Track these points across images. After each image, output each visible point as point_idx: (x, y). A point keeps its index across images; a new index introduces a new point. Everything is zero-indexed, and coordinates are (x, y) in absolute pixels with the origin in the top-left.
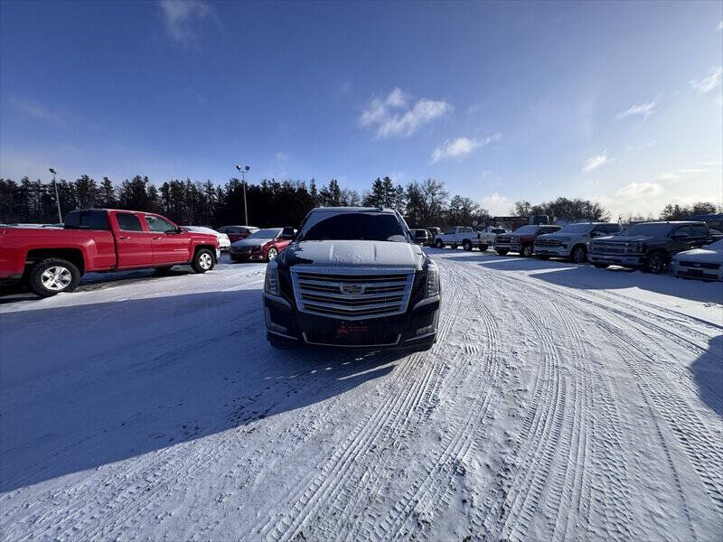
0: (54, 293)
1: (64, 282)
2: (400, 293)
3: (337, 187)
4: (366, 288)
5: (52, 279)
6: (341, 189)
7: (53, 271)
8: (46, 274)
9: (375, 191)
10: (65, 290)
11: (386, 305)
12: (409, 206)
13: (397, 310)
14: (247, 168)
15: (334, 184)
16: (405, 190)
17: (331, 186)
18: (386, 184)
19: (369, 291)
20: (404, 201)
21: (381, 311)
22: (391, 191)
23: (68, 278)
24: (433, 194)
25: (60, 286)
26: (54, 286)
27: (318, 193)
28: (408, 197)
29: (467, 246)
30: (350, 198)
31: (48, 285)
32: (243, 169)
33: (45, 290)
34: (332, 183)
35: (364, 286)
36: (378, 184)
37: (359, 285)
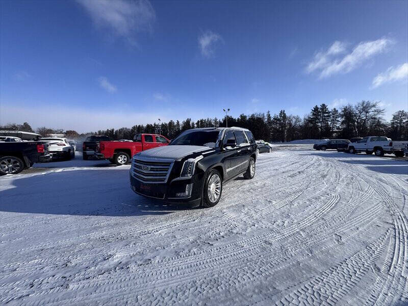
0: (121, 165)
1: (125, 161)
2: (165, 172)
3: (285, 114)
4: (151, 168)
5: (121, 159)
6: (288, 115)
7: (121, 157)
8: (119, 157)
9: (314, 114)
10: (124, 164)
11: (158, 178)
12: (343, 123)
13: (162, 181)
14: (229, 110)
15: (282, 113)
16: (340, 111)
17: (281, 114)
18: (322, 109)
19: (152, 169)
20: (339, 119)
21: (156, 180)
22: (327, 113)
23: (126, 159)
24: (367, 112)
25: (123, 162)
26: (121, 162)
27: (272, 119)
28: (342, 116)
29: (379, 152)
30: (294, 120)
31: (119, 161)
32: (227, 111)
33: (118, 163)
34: (281, 112)
35: (149, 167)
36: (316, 109)
37: (147, 166)
